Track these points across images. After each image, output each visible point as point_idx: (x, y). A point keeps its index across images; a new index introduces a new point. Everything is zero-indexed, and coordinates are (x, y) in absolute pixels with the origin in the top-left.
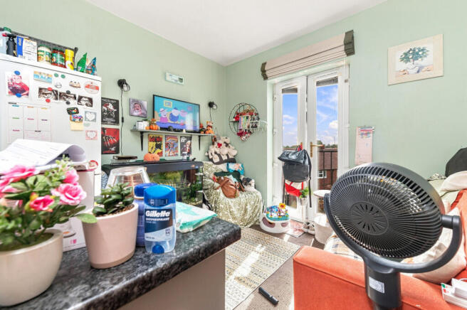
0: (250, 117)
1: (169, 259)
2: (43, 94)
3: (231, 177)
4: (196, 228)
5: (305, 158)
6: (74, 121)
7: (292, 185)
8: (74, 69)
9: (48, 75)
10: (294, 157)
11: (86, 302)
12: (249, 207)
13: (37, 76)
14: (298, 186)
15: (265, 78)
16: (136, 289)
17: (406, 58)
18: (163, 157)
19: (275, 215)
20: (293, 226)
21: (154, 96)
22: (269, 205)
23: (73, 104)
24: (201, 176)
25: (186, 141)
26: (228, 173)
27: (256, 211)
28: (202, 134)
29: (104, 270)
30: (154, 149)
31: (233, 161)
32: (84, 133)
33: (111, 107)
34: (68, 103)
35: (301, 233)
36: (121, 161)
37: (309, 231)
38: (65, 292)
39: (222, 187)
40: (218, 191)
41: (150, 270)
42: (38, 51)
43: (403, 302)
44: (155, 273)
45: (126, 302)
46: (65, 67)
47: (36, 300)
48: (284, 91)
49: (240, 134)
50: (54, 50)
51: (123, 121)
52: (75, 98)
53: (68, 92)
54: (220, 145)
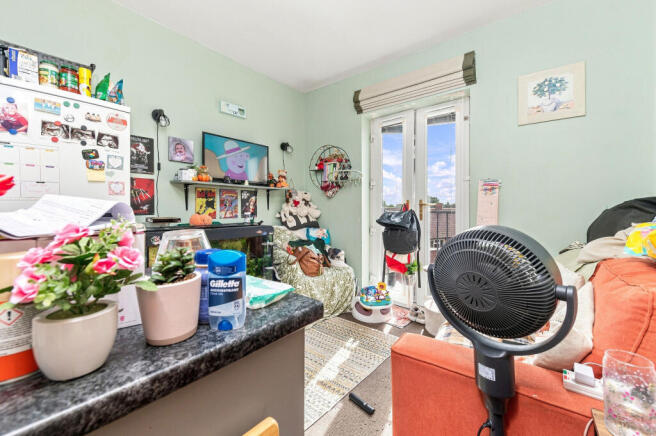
0: (338, 164)
1: (238, 336)
2: (48, 130)
3: (312, 247)
4: (269, 304)
5: (412, 220)
6: (92, 168)
7: (395, 258)
8: (92, 96)
9: (55, 103)
10: (397, 220)
11: (150, 376)
12: (337, 289)
13: (39, 105)
14: (402, 259)
15: (359, 110)
16: (203, 366)
17: (539, 91)
18: (217, 220)
19: (372, 299)
20: (395, 314)
21: (204, 133)
22: (365, 284)
23: (91, 144)
24: (271, 247)
25: (249, 198)
26: (308, 242)
27: (347, 293)
28: (272, 187)
29: (164, 347)
30: (203, 209)
31: (315, 225)
33: (142, 148)
34: (84, 143)
35: (408, 322)
36: (158, 225)
37: (418, 320)
38: (124, 368)
39: (300, 261)
40: (294, 266)
41: (218, 346)
42: (40, 70)
43: (517, 393)
44: (224, 349)
45: (192, 380)
46: (78, 92)
47: (92, 375)
48: (384, 130)
49: (325, 188)
50: (62, 67)
51: (159, 169)
52: (93, 136)
53: (84, 128)
54: (296, 203)
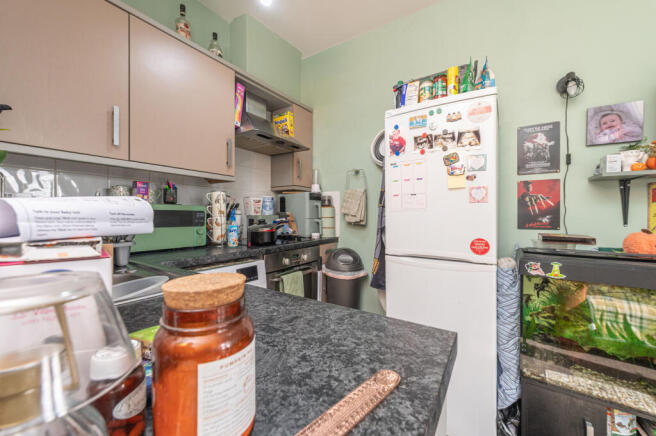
2: (419, 144)
6: (452, 174)
9: (422, 117)
13: (412, 123)
23: (452, 148)
32: (465, 193)
33: (541, 139)
34: (445, 149)
42: (419, 91)
46: (446, 96)
50: (434, 78)
51: (568, 162)
52: (453, 137)
53: (445, 132)
